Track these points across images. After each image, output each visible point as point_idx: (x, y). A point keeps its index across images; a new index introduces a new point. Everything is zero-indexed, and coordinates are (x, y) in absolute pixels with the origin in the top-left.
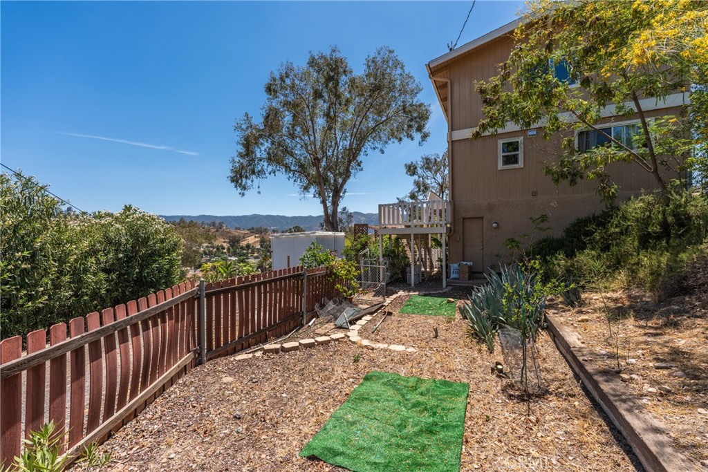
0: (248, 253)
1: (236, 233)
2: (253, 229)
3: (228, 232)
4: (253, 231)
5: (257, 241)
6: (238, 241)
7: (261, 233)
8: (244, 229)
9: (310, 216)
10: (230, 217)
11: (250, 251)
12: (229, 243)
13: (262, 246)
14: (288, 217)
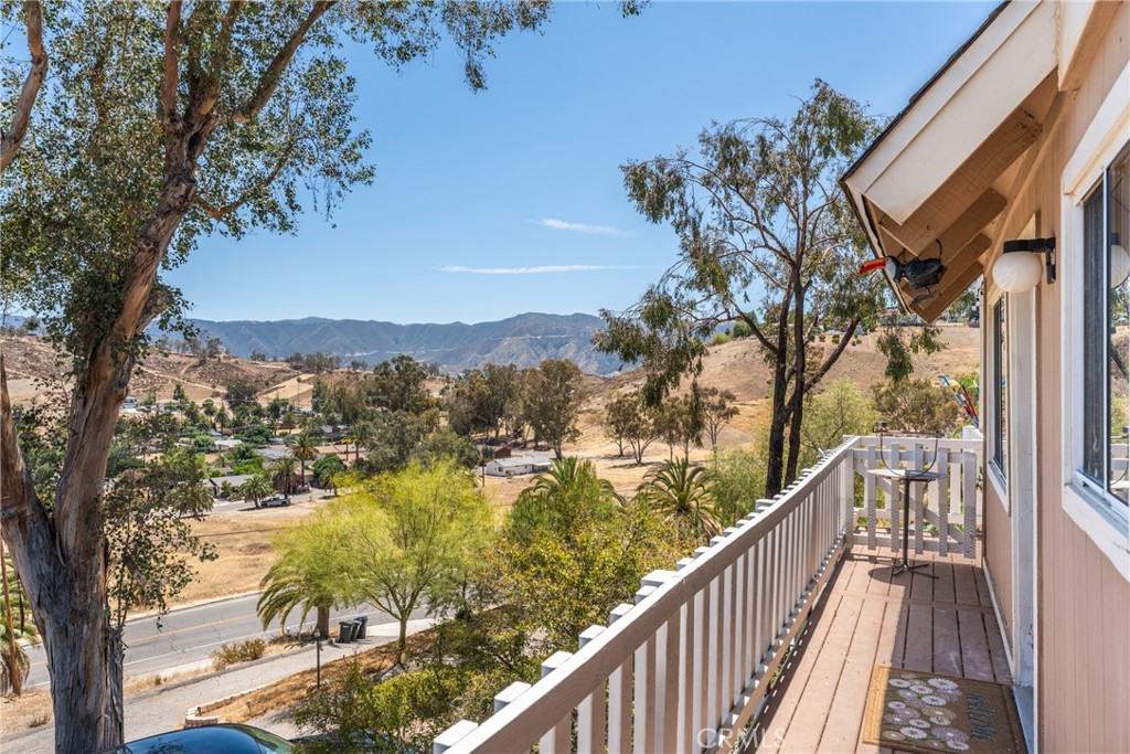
0: (272, 427)
1: (253, 370)
2: (298, 358)
3: (230, 367)
4: (298, 364)
5: (307, 392)
6: (251, 392)
7: (320, 369)
8: (275, 360)
9: (457, 324)
10: (247, 324)
11: (280, 421)
12: (227, 397)
13: (316, 408)
14: (400, 328)
